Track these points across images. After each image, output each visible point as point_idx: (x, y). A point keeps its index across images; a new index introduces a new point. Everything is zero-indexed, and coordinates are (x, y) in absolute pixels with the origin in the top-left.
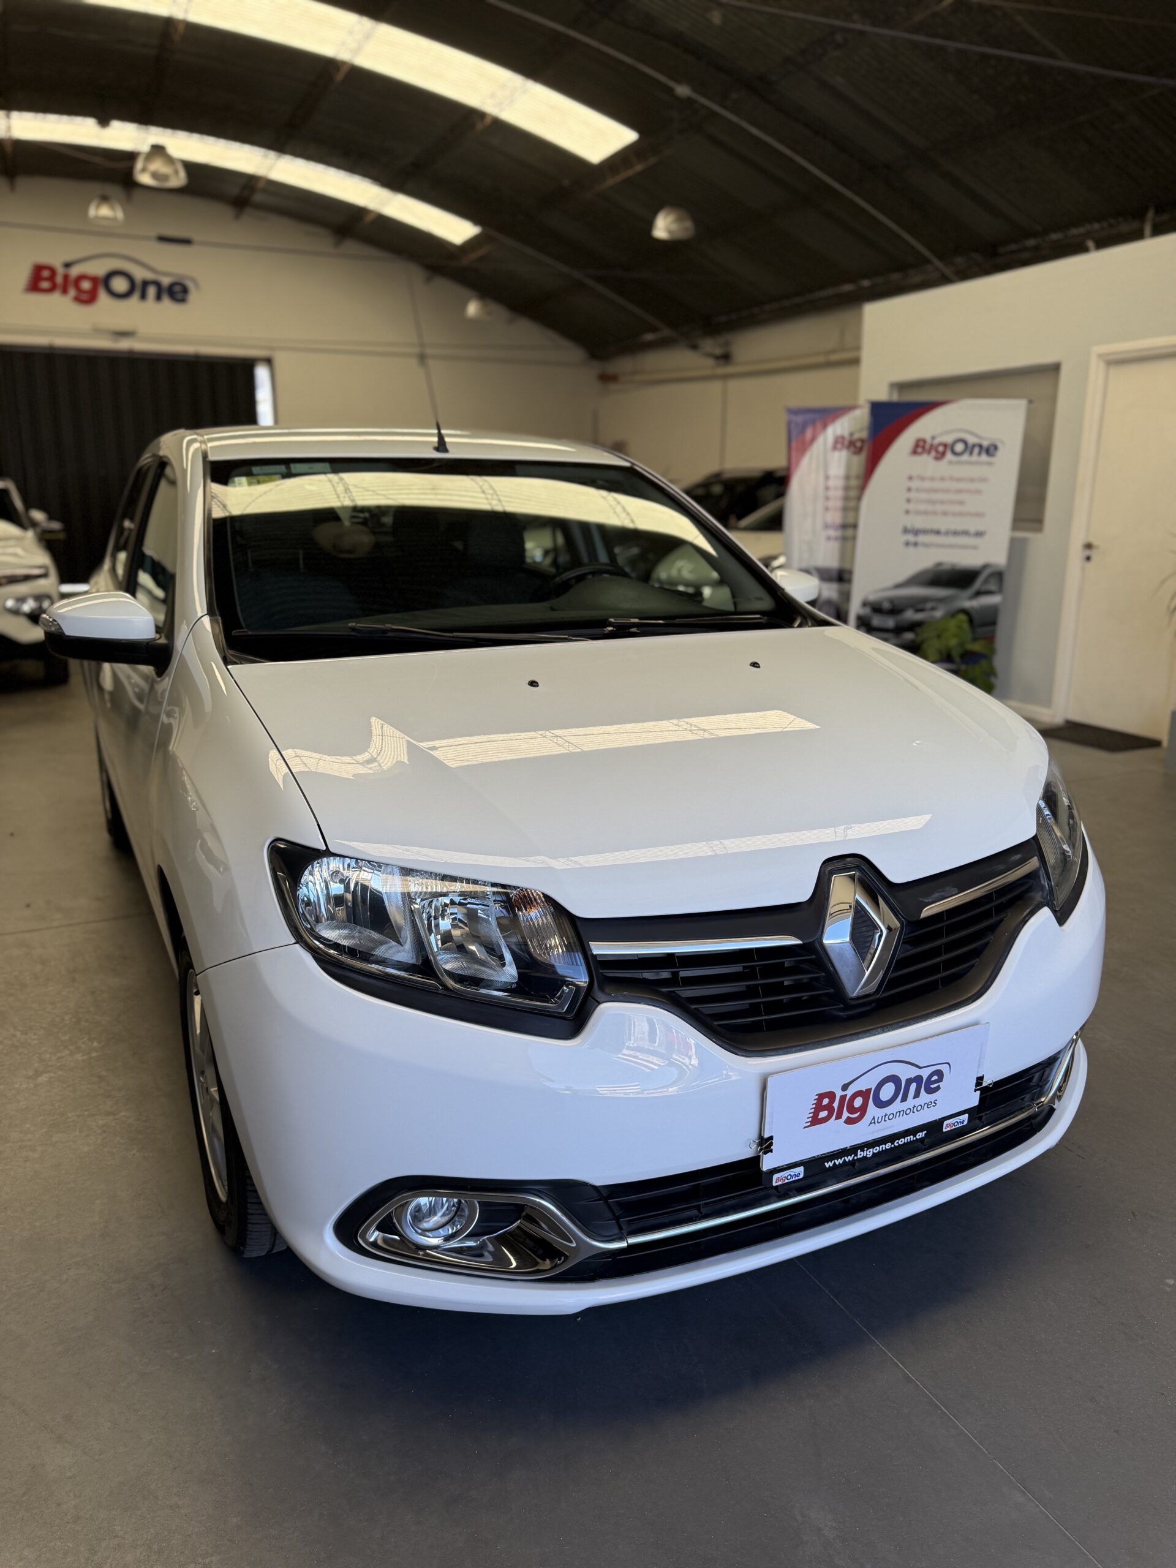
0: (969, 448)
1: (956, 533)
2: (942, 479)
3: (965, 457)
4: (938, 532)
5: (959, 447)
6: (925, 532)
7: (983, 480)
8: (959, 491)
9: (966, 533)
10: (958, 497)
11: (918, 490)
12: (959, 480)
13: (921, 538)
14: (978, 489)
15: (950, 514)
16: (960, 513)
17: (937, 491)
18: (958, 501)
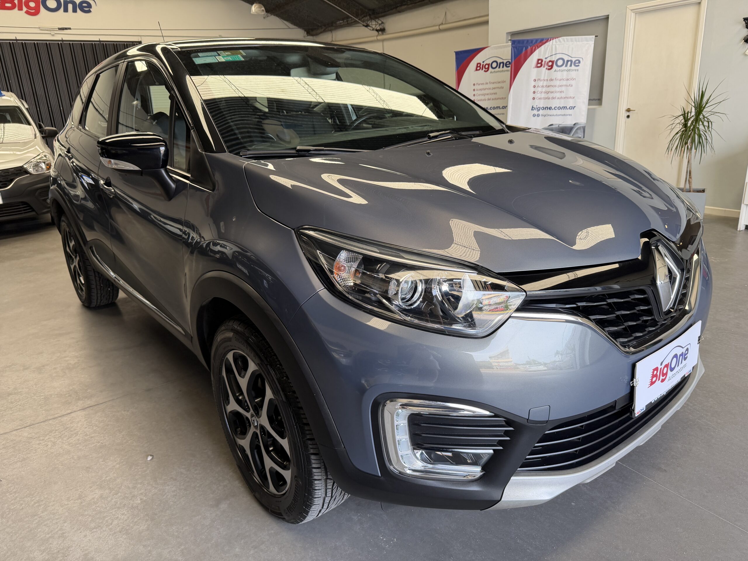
0: (566, 63)
1: (560, 108)
2: (552, 80)
3: (563, 68)
4: (550, 108)
5: (560, 63)
6: (544, 108)
7: (574, 79)
8: (560, 86)
9: (565, 108)
10: (560, 89)
11: (538, 86)
12: (561, 80)
13: (541, 112)
14: (571, 84)
15: (557, 98)
16: (561, 97)
17: (549, 86)
18: (560, 91)
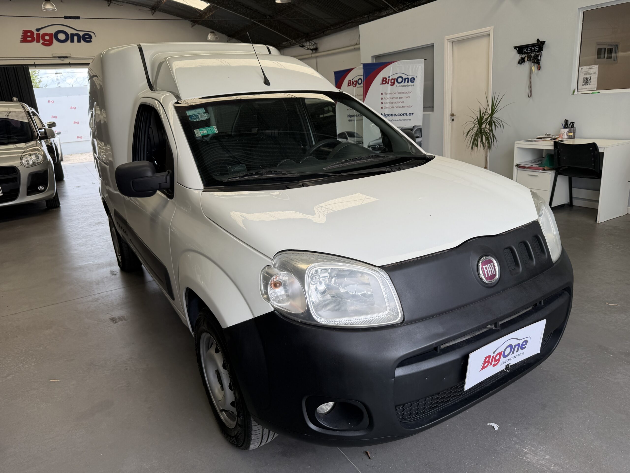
0: (404, 80)
1: (402, 115)
3: (402, 84)
4: (395, 115)
5: (400, 80)
6: (390, 115)
7: (411, 92)
8: (401, 98)
9: (406, 114)
10: (401, 100)
11: (385, 99)
12: (401, 93)
14: (409, 96)
15: (399, 107)
16: (403, 106)
17: (393, 98)
18: (401, 102)
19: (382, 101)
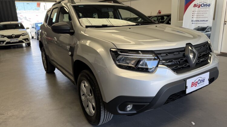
0: (205, 5)
1: (202, 21)
2: (199, 11)
3: (204, 7)
5: (203, 5)
7: (208, 11)
10: (202, 14)
11: (194, 13)
12: (203, 11)
13: (195, 22)
15: (201, 17)
17: (198, 13)
19: (192, 14)
